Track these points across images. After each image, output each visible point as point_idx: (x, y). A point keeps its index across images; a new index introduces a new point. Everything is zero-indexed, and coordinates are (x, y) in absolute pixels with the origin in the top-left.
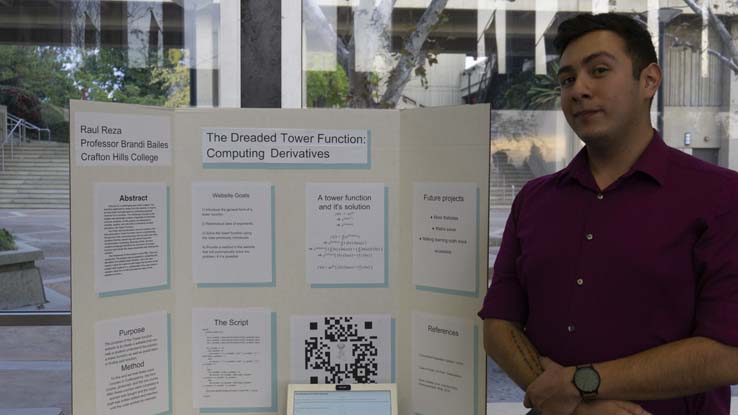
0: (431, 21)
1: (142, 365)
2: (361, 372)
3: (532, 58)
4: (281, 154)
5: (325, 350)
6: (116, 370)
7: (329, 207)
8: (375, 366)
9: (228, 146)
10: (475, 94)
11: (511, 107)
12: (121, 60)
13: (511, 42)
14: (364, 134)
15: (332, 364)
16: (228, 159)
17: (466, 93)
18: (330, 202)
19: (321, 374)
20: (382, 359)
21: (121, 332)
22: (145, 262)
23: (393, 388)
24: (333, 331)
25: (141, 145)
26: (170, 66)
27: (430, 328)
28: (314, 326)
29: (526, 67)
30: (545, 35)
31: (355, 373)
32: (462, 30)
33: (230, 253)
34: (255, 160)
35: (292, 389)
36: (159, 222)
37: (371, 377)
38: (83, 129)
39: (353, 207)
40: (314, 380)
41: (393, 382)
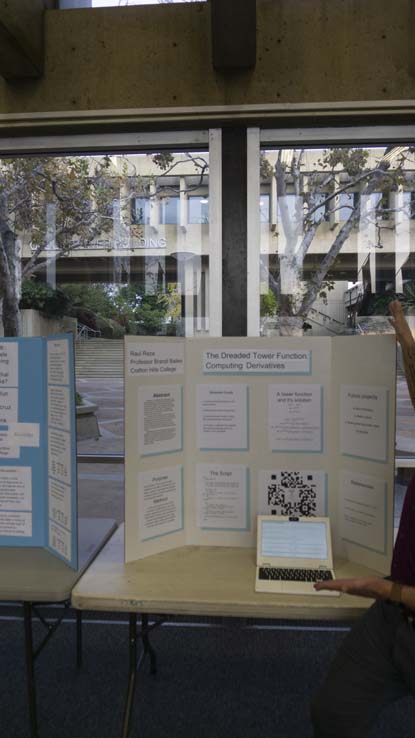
0: (329, 263)
1: (166, 499)
2: (305, 508)
3: (393, 282)
4: (253, 366)
5: (281, 493)
6: (150, 503)
7: (284, 400)
8: (314, 504)
9: (220, 361)
10: (354, 305)
11: (379, 314)
12: (141, 290)
13: (379, 272)
14: (307, 353)
15: (286, 502)
16: (219, 370)
17: (348, 305)
18: (284, 397)
19: (279, 508)
20: (319, 500)
21: (154, 479)
22: (168, 435)
23: (327, 520)
24: (287, 480)
25: (166, 362)
26: (168, 292)
27: (353, 482)
28: (274, 477)
29: (387, 287)
30: (402, 268)
31: (301, 508)
32: (348, 266)
33: (221, 429)
34: (237, 370)
35: (260, 518)
36: (177, 410)
37: (311, 511)
38: (132, 353)
39: (300, 400)
40: (274, 512)
41: (326, 516)
